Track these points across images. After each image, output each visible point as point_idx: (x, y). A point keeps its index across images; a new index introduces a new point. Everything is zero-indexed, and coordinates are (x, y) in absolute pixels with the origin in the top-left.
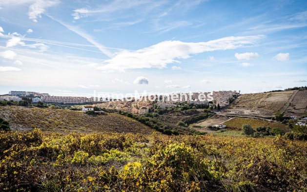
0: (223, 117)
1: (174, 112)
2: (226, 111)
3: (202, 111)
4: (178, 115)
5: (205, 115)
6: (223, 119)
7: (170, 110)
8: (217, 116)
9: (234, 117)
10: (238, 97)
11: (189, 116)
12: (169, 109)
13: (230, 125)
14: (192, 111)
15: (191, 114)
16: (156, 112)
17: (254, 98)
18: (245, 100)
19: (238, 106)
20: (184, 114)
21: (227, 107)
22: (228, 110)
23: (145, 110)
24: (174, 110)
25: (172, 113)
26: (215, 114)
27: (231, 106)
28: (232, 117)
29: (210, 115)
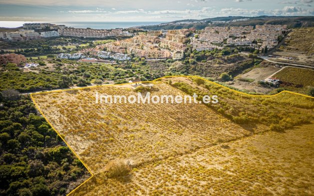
0: (273, 64)
1: (214, 58)
2: (275, 56)
3: (247, 56)
4: (219, 63)
5: (251, 62)
6: (273, 68)
7: (210, 56)
8: (265, 63)
9: (287, 65)
10: (289, 35)
11: (232, 64)
12: (207, 54)
13: (284, 79)
14: (234, 56)
15: (234, 61)
16: (193, 57)
17: (309, 37)
18: (298, 39)
19: (290, 49)
20: (225, 61)
21: (275, 49)
22: (277, 53)
23: (179, 54)
24: (214, 55)
25: (211, 59)
26: (263, 60)
27: (281, 48)
28: (285, 65)
29: (256, 62)
